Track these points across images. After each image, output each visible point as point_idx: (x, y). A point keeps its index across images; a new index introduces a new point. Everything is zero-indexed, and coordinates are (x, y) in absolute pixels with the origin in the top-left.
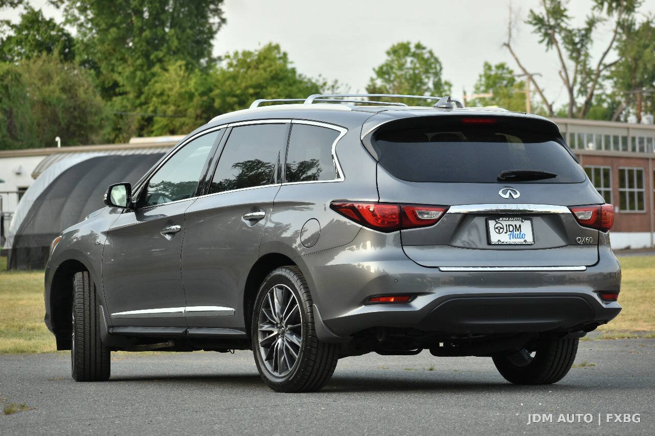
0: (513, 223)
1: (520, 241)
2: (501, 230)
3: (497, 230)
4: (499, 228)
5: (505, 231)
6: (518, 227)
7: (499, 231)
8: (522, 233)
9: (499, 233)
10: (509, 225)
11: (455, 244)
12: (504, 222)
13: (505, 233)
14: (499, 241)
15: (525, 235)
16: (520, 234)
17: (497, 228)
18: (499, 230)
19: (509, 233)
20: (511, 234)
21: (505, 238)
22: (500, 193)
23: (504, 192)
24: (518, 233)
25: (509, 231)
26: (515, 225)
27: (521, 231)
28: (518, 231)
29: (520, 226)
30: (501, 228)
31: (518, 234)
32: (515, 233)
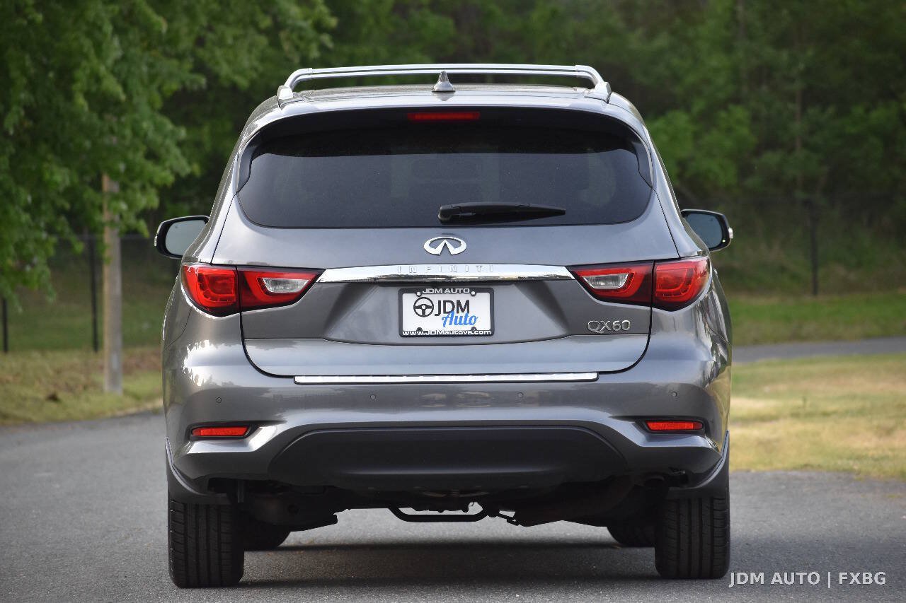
0: (454, 298)
1: (466, 328)
2: (428, 311)
3: (419, 311)
4: (424, 307)
5: (436, 311)
6: (463, 305)
7: (424, 311)
8: (470, 315)
9: (424, 315)
10: (445, 302)
11: (333, 337)
12: (436, 297)
13: (436, 315)
14: (419, 329)
15: (475, 320)
16: (466, 316)
17: (420, 307)
18: (422, 311)
19: (443, 315)
20: (446, 318)
21: (433, 324)
22: (427, 246)
23: (433, 245)
24: (463, 314)
25: (445, 312)
26: (459, 302)
27: (468, 312)
28: (463, 311)
29: (467, 302)
30: (427, 307)
31: (461, 317)
32: (455, 314)
